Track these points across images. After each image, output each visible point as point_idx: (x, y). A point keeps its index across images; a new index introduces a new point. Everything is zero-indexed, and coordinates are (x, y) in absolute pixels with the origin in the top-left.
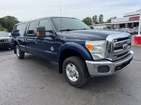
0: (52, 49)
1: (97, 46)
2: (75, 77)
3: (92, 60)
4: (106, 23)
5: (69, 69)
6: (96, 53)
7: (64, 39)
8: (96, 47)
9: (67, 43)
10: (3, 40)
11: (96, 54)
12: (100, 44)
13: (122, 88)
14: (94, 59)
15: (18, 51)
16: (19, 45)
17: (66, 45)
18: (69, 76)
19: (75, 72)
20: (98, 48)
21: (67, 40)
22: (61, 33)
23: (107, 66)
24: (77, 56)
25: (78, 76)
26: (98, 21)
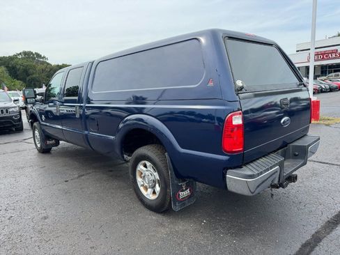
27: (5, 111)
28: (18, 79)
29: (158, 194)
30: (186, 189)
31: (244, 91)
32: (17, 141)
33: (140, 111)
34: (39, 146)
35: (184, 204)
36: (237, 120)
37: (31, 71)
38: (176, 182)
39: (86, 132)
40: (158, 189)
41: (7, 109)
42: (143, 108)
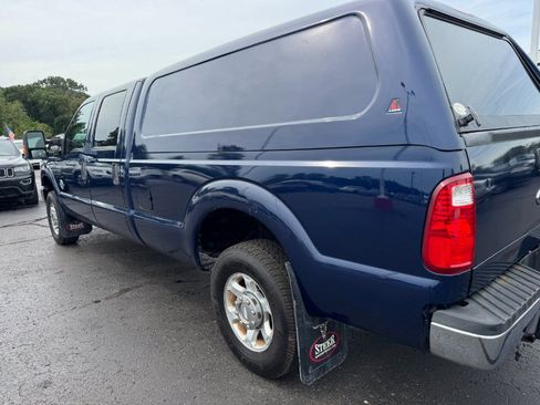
27: (6, 172)
28: (41, 122)
29: (268, 342)
30: (328, 337)
31: (471, 126)
32: (24, 223)
33: (232, 173)
34: (57, 232)
35: (324, 368)
36: (462, 197)
37: (60, 108)
38: (307, 323)
39: (132, 212)
40: (268, 331)
41: (10, 169)
42: (237, 167)
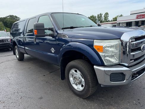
0: (53, 50)
1: (109, 47)
2: (81, 86)
3: (103, 65)
4: (111, 21)
5: (73, 75)
6: (107, 56)
7: (67, 38)
8: (108, 49)
9: (70, 43)
10: (2, 41)
11: (107, 58)
12: (113, 45)
13: (138, 100)
14: (106, 64)
15: (17, 52)
16: (18, 46)
17: (70, 45)
18: (73, 84)
19: (80, 80)
20: (110, 49)
21: (71, 40)
22: (64, 31)
23: (122, 73)
24: (83, 59)
25: (84, 85)
26: (104, 20)
